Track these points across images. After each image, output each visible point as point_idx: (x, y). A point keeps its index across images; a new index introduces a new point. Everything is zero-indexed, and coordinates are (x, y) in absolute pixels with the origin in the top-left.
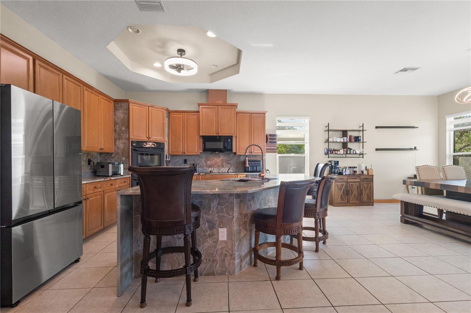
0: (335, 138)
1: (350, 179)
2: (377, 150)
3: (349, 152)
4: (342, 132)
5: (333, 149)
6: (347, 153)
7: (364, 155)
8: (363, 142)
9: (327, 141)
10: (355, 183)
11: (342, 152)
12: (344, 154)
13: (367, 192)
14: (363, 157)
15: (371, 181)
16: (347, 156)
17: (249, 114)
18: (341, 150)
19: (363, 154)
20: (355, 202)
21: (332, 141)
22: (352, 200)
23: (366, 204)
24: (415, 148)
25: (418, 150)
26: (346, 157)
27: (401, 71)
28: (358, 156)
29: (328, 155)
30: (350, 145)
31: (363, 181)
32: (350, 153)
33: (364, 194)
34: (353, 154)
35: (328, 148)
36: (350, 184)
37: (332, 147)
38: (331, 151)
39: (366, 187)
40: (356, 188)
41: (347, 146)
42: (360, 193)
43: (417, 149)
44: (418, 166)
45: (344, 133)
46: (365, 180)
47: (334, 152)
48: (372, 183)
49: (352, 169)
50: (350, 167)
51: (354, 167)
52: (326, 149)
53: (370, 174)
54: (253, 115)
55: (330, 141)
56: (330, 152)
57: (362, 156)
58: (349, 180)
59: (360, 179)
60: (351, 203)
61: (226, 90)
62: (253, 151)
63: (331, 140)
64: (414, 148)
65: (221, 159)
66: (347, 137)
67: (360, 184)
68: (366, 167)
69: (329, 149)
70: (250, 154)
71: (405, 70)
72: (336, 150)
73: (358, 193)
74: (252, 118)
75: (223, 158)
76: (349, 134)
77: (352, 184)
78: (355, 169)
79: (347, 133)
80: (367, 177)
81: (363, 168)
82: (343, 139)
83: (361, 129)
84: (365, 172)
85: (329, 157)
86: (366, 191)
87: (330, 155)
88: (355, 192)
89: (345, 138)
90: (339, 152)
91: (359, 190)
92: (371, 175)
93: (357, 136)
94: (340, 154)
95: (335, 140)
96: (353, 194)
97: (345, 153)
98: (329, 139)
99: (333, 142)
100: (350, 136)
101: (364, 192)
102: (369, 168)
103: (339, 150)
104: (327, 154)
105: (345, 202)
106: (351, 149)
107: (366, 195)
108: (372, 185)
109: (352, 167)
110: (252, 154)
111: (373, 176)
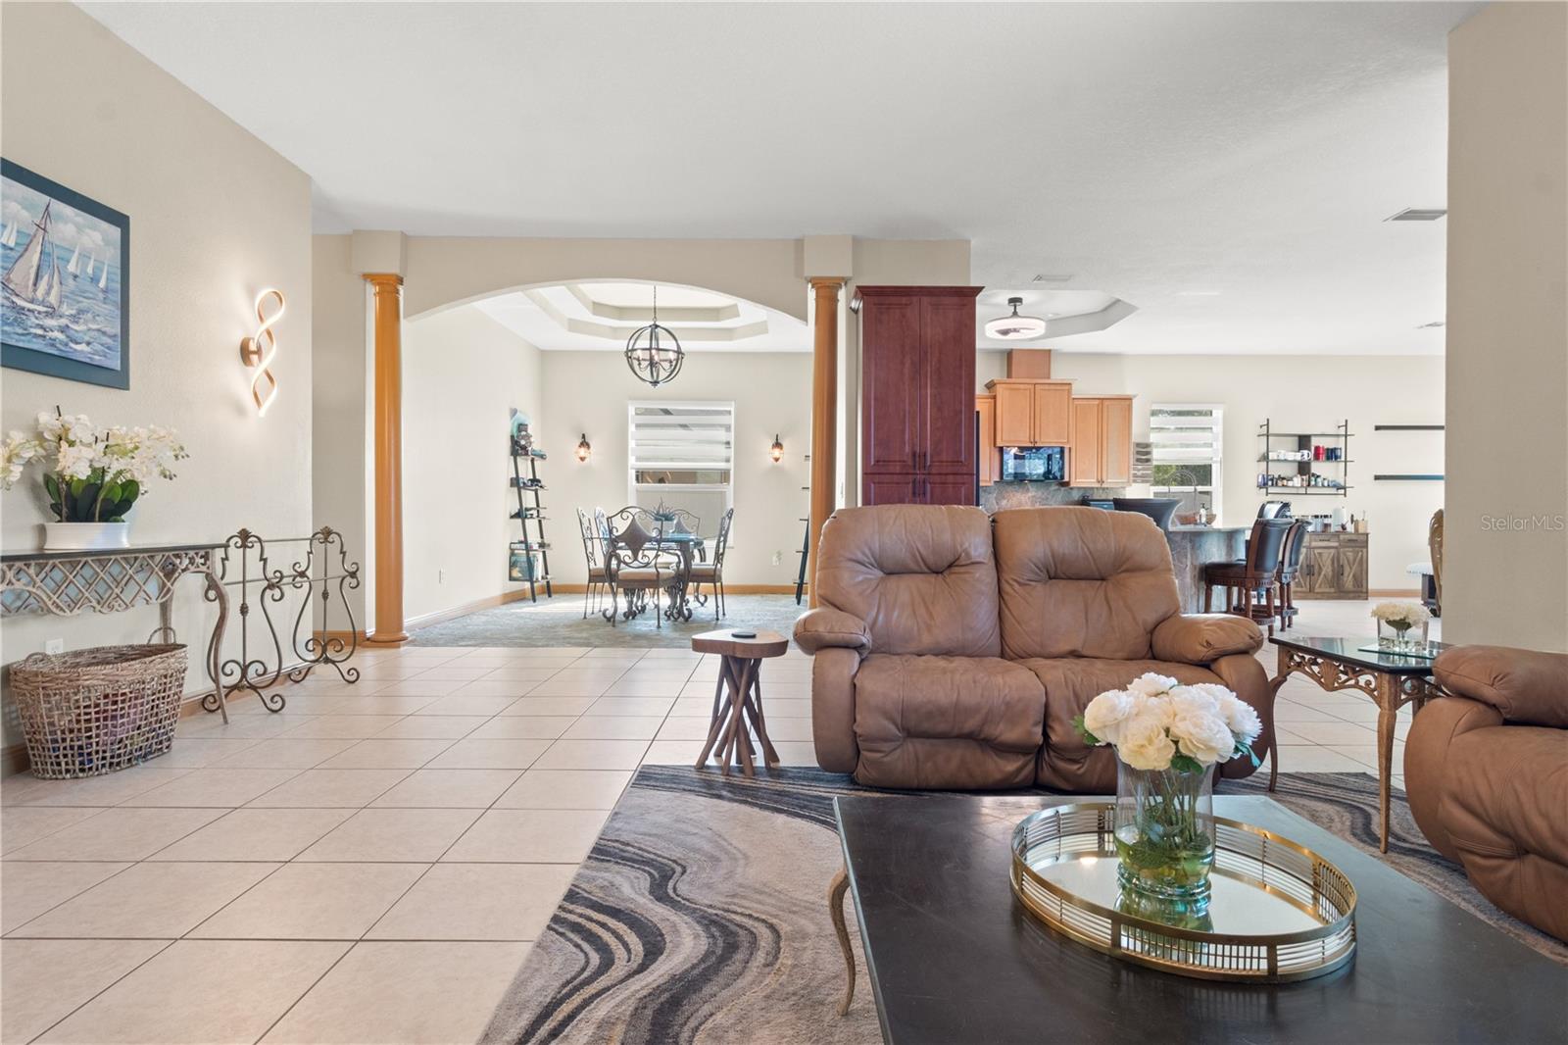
0: (1283, 452)
1: (1316, 541)
2: (1377, 478)
3: (1313, 483)
4: (1297, 438)
5: (1276, 476)
6: (1309, 485)
7: (1347, 488)
8: (1346, 462)
9: (1265, 458)
10: (1326, 551)
11: (1297, 481)
12: (1302, 486)
13: (1354, 568)
14: (1345, 495)
15: (1363, 547)
16: (1310, 490)
17: (1097, 402)
18: (1295, 479)
19: (1345, 488)
20: (1327, 590)
21: (1276, 458)
22: (1320, 586)
23: (1352, 595)
26: (1306, 494)
28: (1334, 491)
29: (1265, 490)
30: (1316, 467)
31: (1346, 547)
32: (1316, 486)
33: (1346, 574)
34: (1323, 486)
35: (1265, 473)
36: (1316, 551)
37: (1276, 470)
38: (1272, 480)
39: (1351, 558)
40: (1329, 562)
41: (1309, 470)
42: (1339, 573)
45: (1303, 441)
46: (1349, 544)
47: (1280, 483)
48: (1365, 550)
49: (1320, 520)
50: (1316, 517)
51: (1326, 516)
52: (1260, 477)
53: (1361, 531)
54: (1106, 403)
55: (1270, 458)
56: (1270, 483)
57: (1342, 491)
58: (1314, 544)
59: (1339, 541)
60: (1318, 593)
61: (1050, 351)
62: (1104, 479)
63: (1272, 456)
65: (1030, 494)
66: (1310, 450)
67: (1338, 553)
68: (1352, 516)
69: (1268, 476)
70: (1098, 485)
72: (1283, 479)
73: (1333, 571)
74: (1105, 409)
75: (1033, 494)
76: (1315, 442)
77: (1320, 551)
78: (1326, 521)
79: (1310, 441)
80: (1354, 537)
81: (1346, 520)
82: (1300, 454)
83: (1342, 431)
84: (1350, 528)
85: (1267, 494)
86: (1351, 568)
87: (1271, 490)
88: (1327, 570)
89: (1306, 452)
90: (1290, 483)
91: (1336, 565)
92: (1362, 534)
93: (1331, 446)
94: (1293, 487)
95: (1282, 457)
96: (1323, 573)
97: (1305, 484)
98: (1270, 454)
99: (1278, 460)
100: (1317, 449)
101: (1347, 569)
102: (1360, 519)
103: (1291, 479)
104: (1264, 485)
105: (1304, 589)
106: (1318, 476)
107: (1351, 576)
108: (1365, 555)
109: (1322, 516)
110: (1104, 486)
111: (1367, 535)
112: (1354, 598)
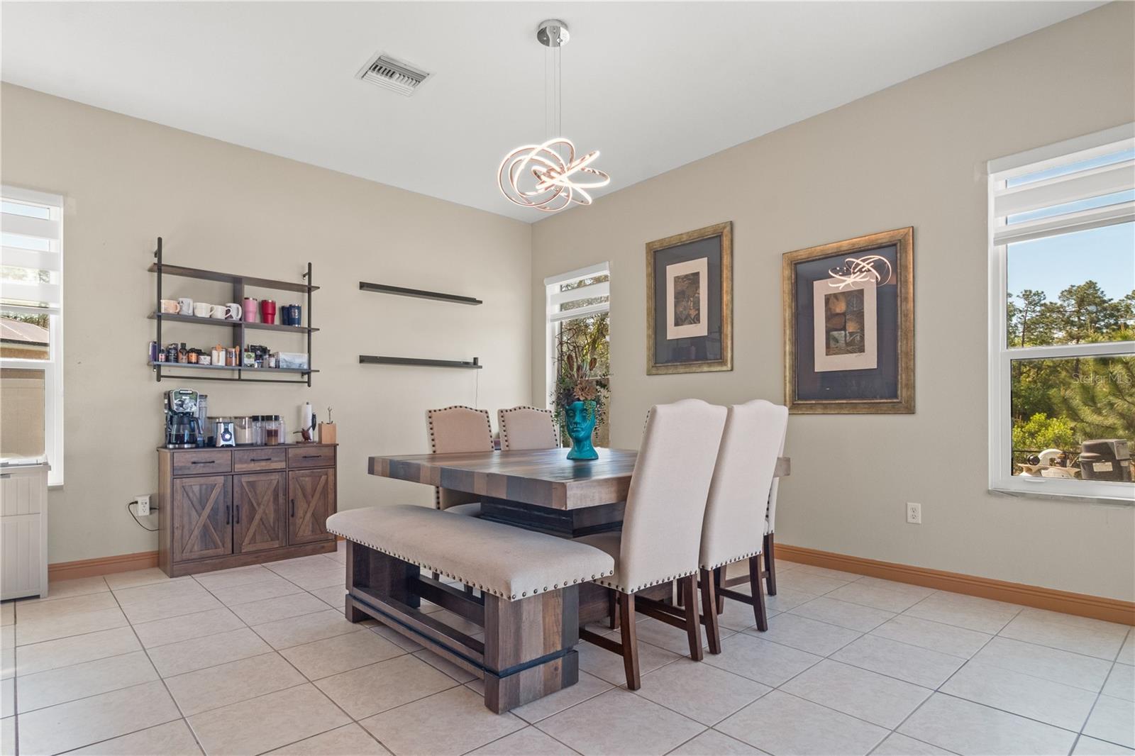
0: (187, 301)
1: (241, 461)
2: (363, 360)
3: (247, 361)
4: (229, 286)
6: (242, 365)
7: (312, 374)
8: (309, 330)
9: (156, 312)
10: (262, 477)
11: (219, 357)
12: (227, 367)
13: (312, 505)
14: (308, 383)
15: (326, 467)
16: (244, 373)
18: (215, 353)
19: (308, 373)
20: (265, 546)
21: (172, 311)
22: (253, 540)
23: (310, 547)
24: (476, 362)
25: (481, 367)
26: (240, 379)
29: (154, 369)
31: (300, 468)
33: (300, 513)
34: (276, 368)
35: (156, 339)
36: (245, 479)
37: (174, 334)
38: (168, 352)
39: (309, 488)
40: (269, 496)
41: (242, 337)
42: (288, 512)
43: (479, 364)
44: (432, 408)
45: (237, 289)
46: (305, 464)
47: (183, 359)
48: (331, 471)
49: (259, 424)
50: (255, 419)
51: (268, 418)
53: (327, 440)
55: (162, 312)
56: (164, 357)
57: (304, 378)
58: (239, 467)
59: (287, 459)
60: (246, 553)
63: (166, 307)
64: (472, 361)
66: (248, 305)
67: (287, 480)
68: (317, 417)
69: (161, 344)
72: (192, 351)
73: (277, 511)
77: (252, 478)
78: (272, 426)
79: (241, 290)
80: (314, 452)
81: (305, 423)
83: (304, 281)
84: (312, 436)
85: (158, 378)
86: (308, 503)
87: (166, 370)
88: (266, 510)
89: (237, 307)
90: (205, 360)
91: (281, 500)
92: (327, 446)
93: (286, 304)
94: (210, 367)
95: (187, 311)
96: (257, 517)
97: (233, 362)
98: (162, 302)
99: (178, 317)
100: (263, 304)
101: (301, 507)
102: (325, 421)
103: (206, 353)
104: (154, 361)
105: (220, 551)
107: (309, 515)
108: (331, 478)
109: (263, 417)
111: (335, 446)
112: (314, 552)
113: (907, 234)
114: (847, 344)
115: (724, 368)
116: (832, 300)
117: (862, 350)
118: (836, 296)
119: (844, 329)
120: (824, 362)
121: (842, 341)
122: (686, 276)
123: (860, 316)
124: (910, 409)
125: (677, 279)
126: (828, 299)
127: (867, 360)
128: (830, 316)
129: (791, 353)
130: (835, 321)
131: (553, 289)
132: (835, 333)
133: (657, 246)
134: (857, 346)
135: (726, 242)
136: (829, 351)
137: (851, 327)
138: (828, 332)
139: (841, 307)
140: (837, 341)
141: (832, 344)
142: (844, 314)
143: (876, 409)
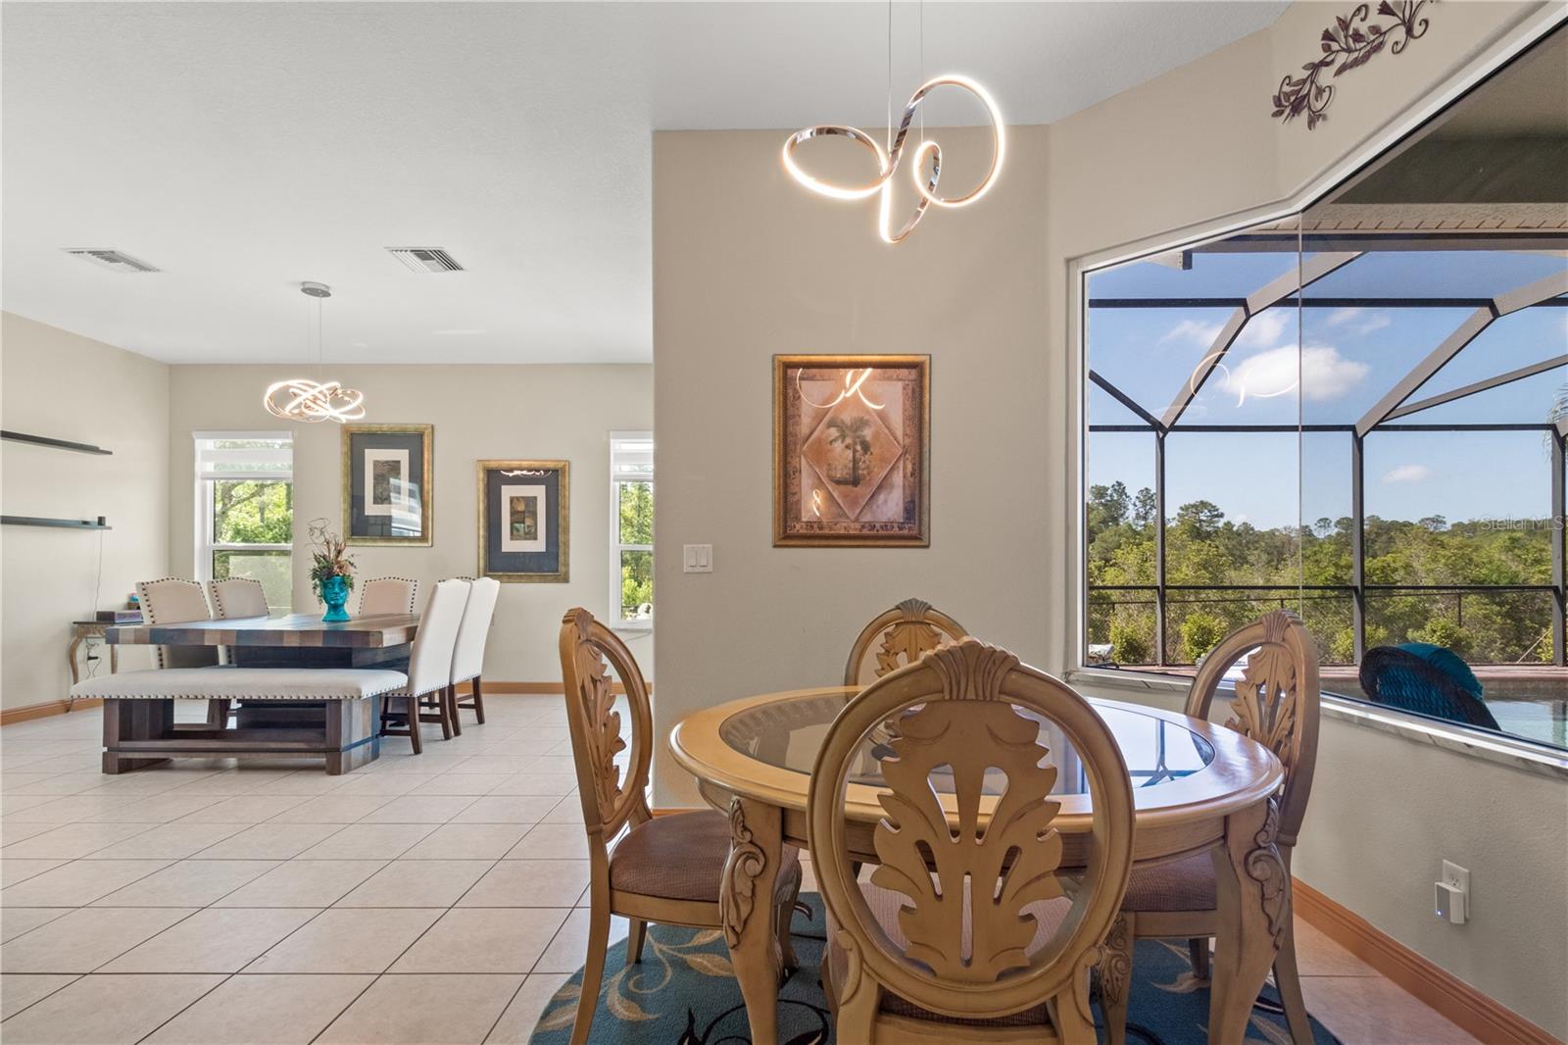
24: (101, 521)
25: (110, 528)
27: (94, 253)
43: (107, 524)
44: (144, 581)
64: (97, 520)
71: (110, 257)
113: (564, 466)
114: (526, 534)
115: (425, 545)
116: (515, 500)
117: (536, 539)
118: (517, 498)
119: (524, 523)
120: (509, 545)
121: (522, 530)
122: (387, 462)
123: (534, 515)
124: (566, 580)
125: (376, 463)
126: (512, 500)
127: (539, 545)
128: (513, 513)
129: (484, 537)
130: (517, 517)
131: (204, 445)
132: (517, 525)
133: (355, 430)
134: (532, 535)
135: (427, 441)
136: (513, 537)
137: (528, 522)
138: (512, 524)
139: (521, 507)
140: (518, 530)
141: (515, 532)
142: (524, 512)
143: (544, 580)
